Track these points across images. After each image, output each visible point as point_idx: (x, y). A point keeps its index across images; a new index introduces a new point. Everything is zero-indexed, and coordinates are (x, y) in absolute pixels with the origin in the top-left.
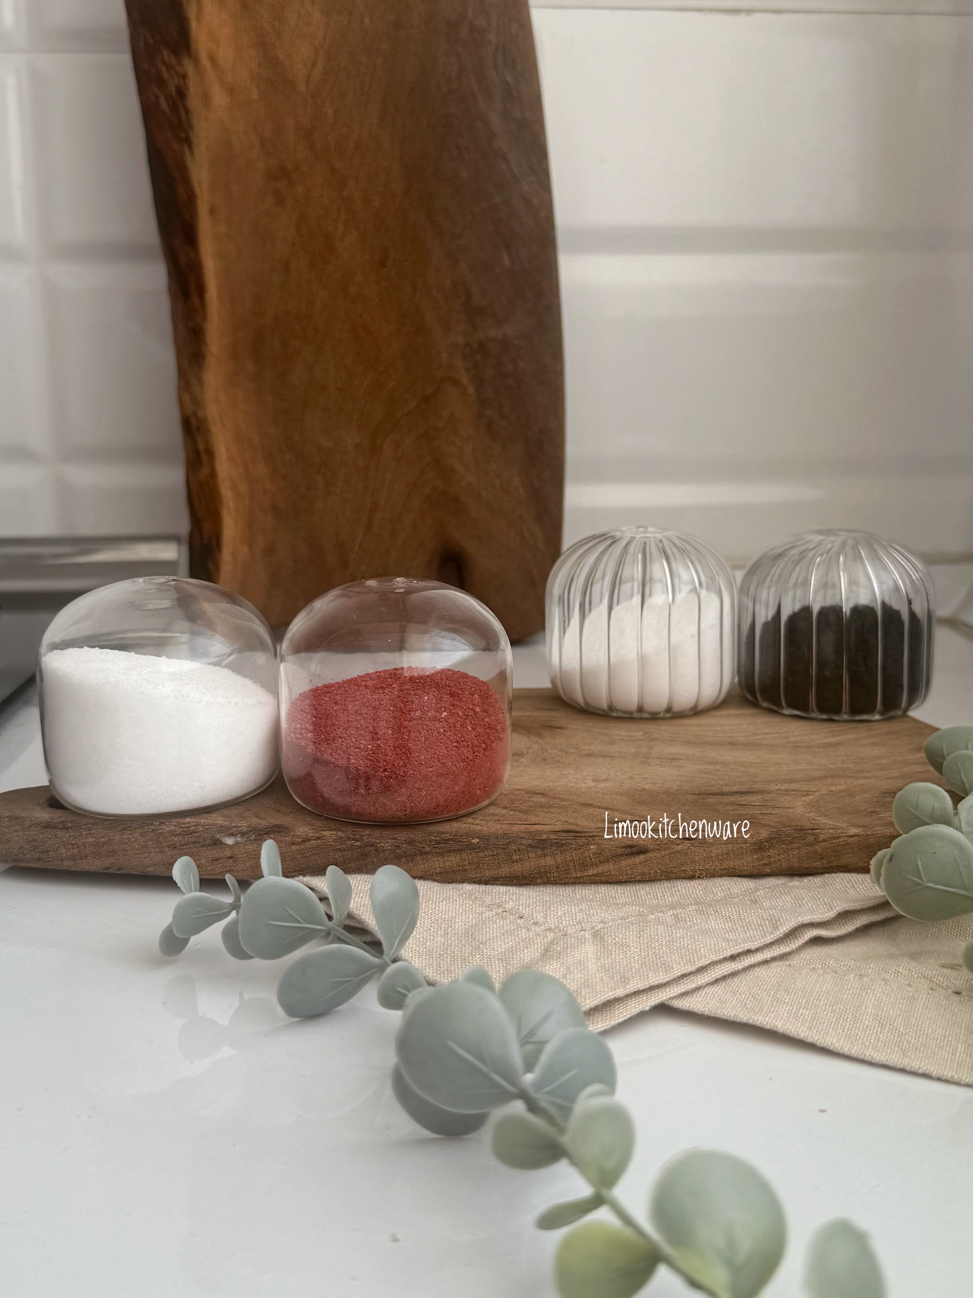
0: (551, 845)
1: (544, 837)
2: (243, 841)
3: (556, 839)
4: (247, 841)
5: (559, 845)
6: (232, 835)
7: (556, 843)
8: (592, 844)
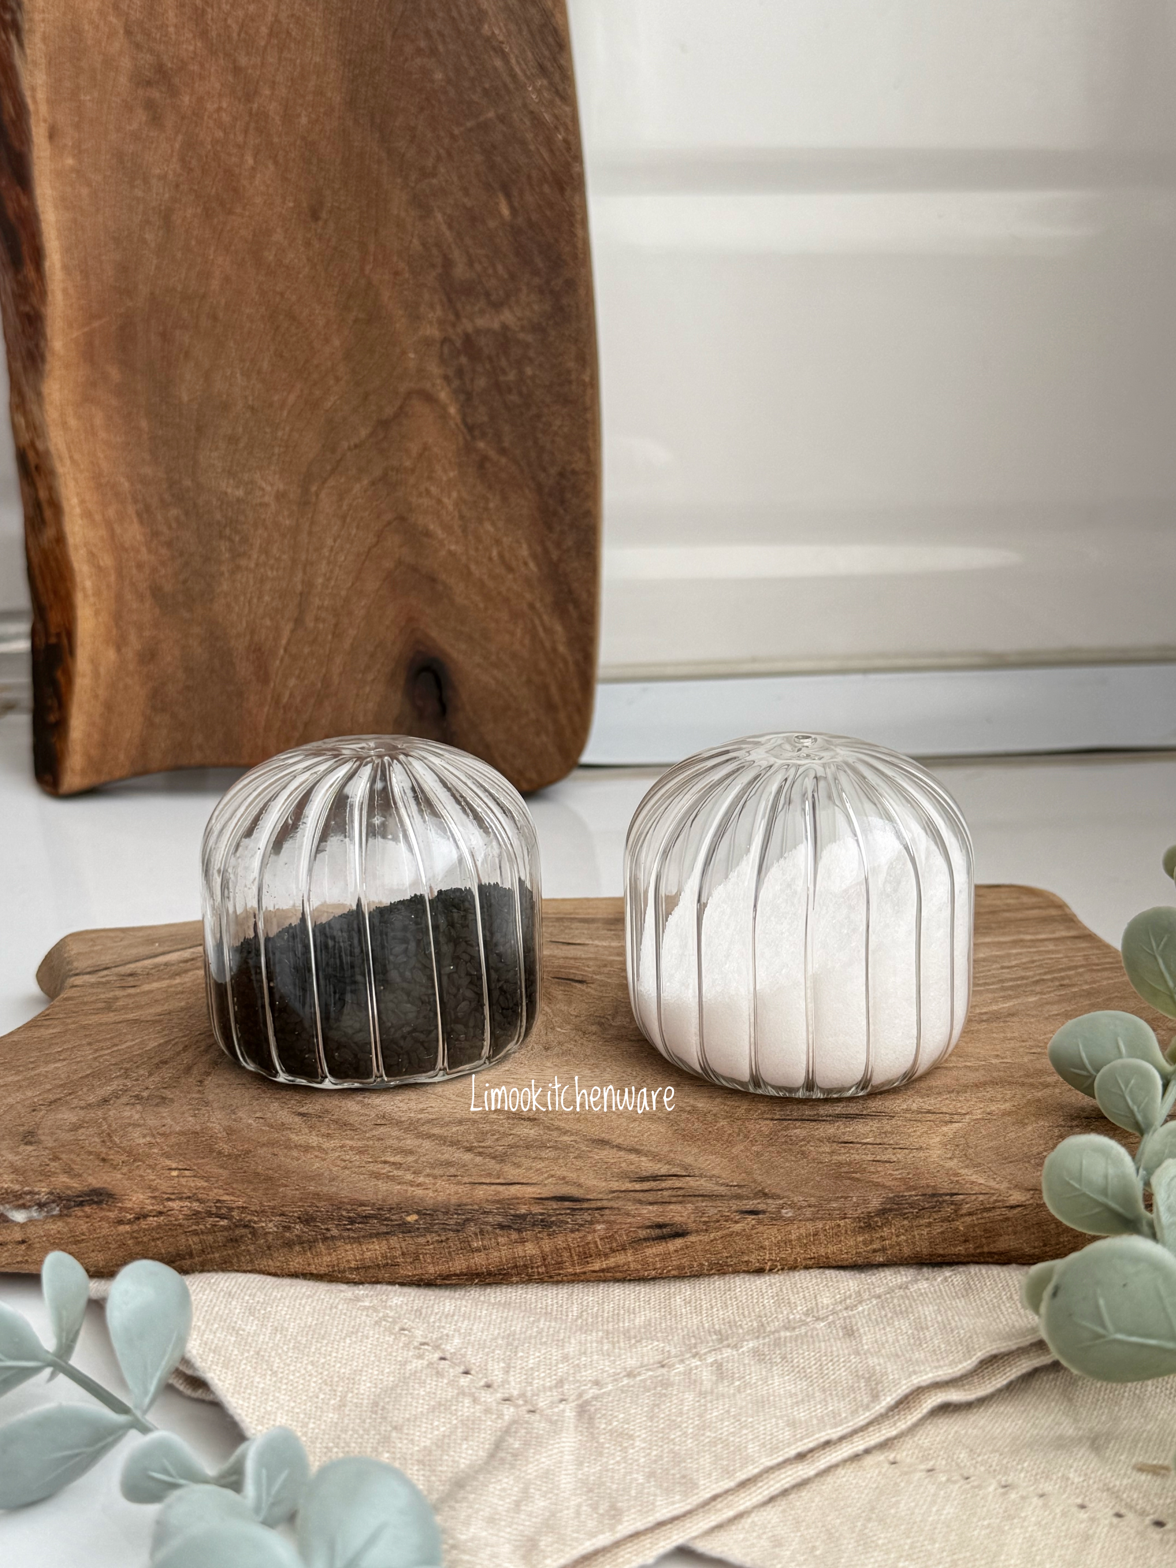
0: (534, 1225)
1: (523, 1211)
2: (41, 1217)
3: (542, 1214)
4: (46, 1217)
5: (545, 1224)
6: (24, 1207)
7: (542, 1220)
8: (599, 1222)
